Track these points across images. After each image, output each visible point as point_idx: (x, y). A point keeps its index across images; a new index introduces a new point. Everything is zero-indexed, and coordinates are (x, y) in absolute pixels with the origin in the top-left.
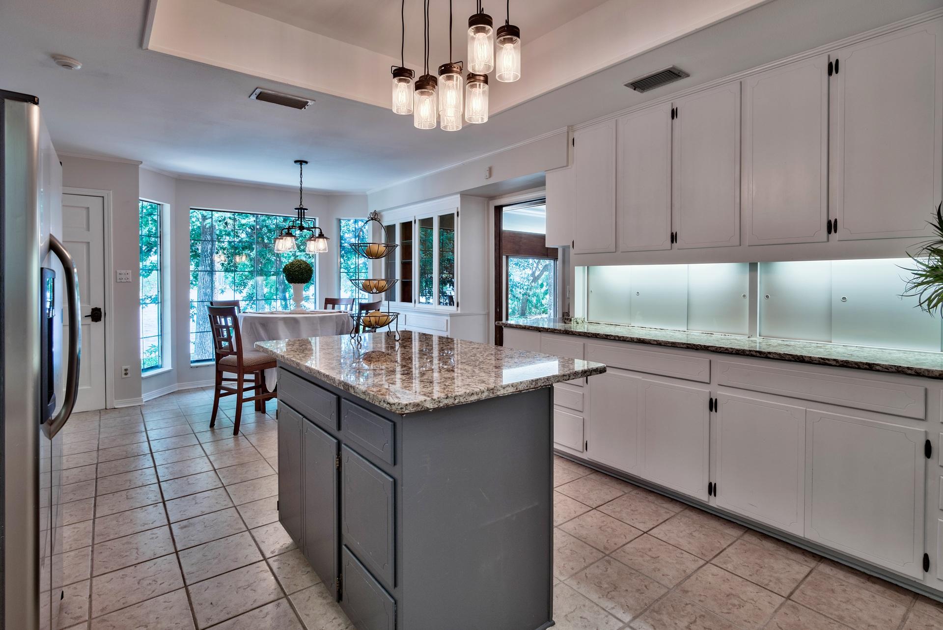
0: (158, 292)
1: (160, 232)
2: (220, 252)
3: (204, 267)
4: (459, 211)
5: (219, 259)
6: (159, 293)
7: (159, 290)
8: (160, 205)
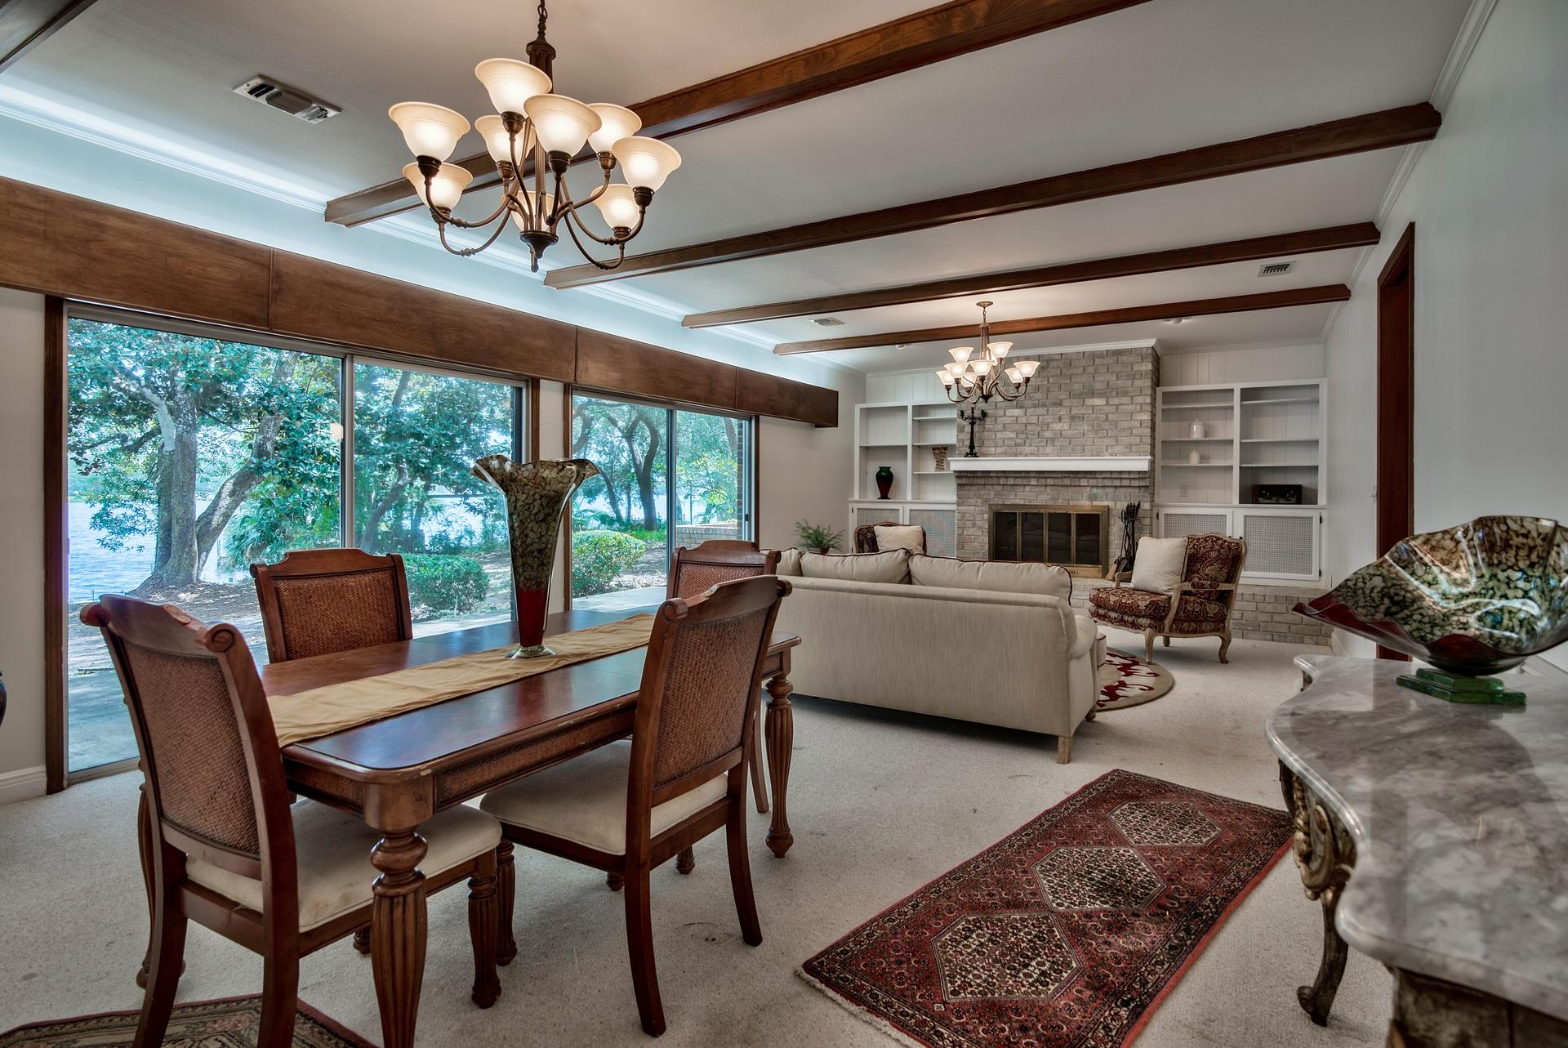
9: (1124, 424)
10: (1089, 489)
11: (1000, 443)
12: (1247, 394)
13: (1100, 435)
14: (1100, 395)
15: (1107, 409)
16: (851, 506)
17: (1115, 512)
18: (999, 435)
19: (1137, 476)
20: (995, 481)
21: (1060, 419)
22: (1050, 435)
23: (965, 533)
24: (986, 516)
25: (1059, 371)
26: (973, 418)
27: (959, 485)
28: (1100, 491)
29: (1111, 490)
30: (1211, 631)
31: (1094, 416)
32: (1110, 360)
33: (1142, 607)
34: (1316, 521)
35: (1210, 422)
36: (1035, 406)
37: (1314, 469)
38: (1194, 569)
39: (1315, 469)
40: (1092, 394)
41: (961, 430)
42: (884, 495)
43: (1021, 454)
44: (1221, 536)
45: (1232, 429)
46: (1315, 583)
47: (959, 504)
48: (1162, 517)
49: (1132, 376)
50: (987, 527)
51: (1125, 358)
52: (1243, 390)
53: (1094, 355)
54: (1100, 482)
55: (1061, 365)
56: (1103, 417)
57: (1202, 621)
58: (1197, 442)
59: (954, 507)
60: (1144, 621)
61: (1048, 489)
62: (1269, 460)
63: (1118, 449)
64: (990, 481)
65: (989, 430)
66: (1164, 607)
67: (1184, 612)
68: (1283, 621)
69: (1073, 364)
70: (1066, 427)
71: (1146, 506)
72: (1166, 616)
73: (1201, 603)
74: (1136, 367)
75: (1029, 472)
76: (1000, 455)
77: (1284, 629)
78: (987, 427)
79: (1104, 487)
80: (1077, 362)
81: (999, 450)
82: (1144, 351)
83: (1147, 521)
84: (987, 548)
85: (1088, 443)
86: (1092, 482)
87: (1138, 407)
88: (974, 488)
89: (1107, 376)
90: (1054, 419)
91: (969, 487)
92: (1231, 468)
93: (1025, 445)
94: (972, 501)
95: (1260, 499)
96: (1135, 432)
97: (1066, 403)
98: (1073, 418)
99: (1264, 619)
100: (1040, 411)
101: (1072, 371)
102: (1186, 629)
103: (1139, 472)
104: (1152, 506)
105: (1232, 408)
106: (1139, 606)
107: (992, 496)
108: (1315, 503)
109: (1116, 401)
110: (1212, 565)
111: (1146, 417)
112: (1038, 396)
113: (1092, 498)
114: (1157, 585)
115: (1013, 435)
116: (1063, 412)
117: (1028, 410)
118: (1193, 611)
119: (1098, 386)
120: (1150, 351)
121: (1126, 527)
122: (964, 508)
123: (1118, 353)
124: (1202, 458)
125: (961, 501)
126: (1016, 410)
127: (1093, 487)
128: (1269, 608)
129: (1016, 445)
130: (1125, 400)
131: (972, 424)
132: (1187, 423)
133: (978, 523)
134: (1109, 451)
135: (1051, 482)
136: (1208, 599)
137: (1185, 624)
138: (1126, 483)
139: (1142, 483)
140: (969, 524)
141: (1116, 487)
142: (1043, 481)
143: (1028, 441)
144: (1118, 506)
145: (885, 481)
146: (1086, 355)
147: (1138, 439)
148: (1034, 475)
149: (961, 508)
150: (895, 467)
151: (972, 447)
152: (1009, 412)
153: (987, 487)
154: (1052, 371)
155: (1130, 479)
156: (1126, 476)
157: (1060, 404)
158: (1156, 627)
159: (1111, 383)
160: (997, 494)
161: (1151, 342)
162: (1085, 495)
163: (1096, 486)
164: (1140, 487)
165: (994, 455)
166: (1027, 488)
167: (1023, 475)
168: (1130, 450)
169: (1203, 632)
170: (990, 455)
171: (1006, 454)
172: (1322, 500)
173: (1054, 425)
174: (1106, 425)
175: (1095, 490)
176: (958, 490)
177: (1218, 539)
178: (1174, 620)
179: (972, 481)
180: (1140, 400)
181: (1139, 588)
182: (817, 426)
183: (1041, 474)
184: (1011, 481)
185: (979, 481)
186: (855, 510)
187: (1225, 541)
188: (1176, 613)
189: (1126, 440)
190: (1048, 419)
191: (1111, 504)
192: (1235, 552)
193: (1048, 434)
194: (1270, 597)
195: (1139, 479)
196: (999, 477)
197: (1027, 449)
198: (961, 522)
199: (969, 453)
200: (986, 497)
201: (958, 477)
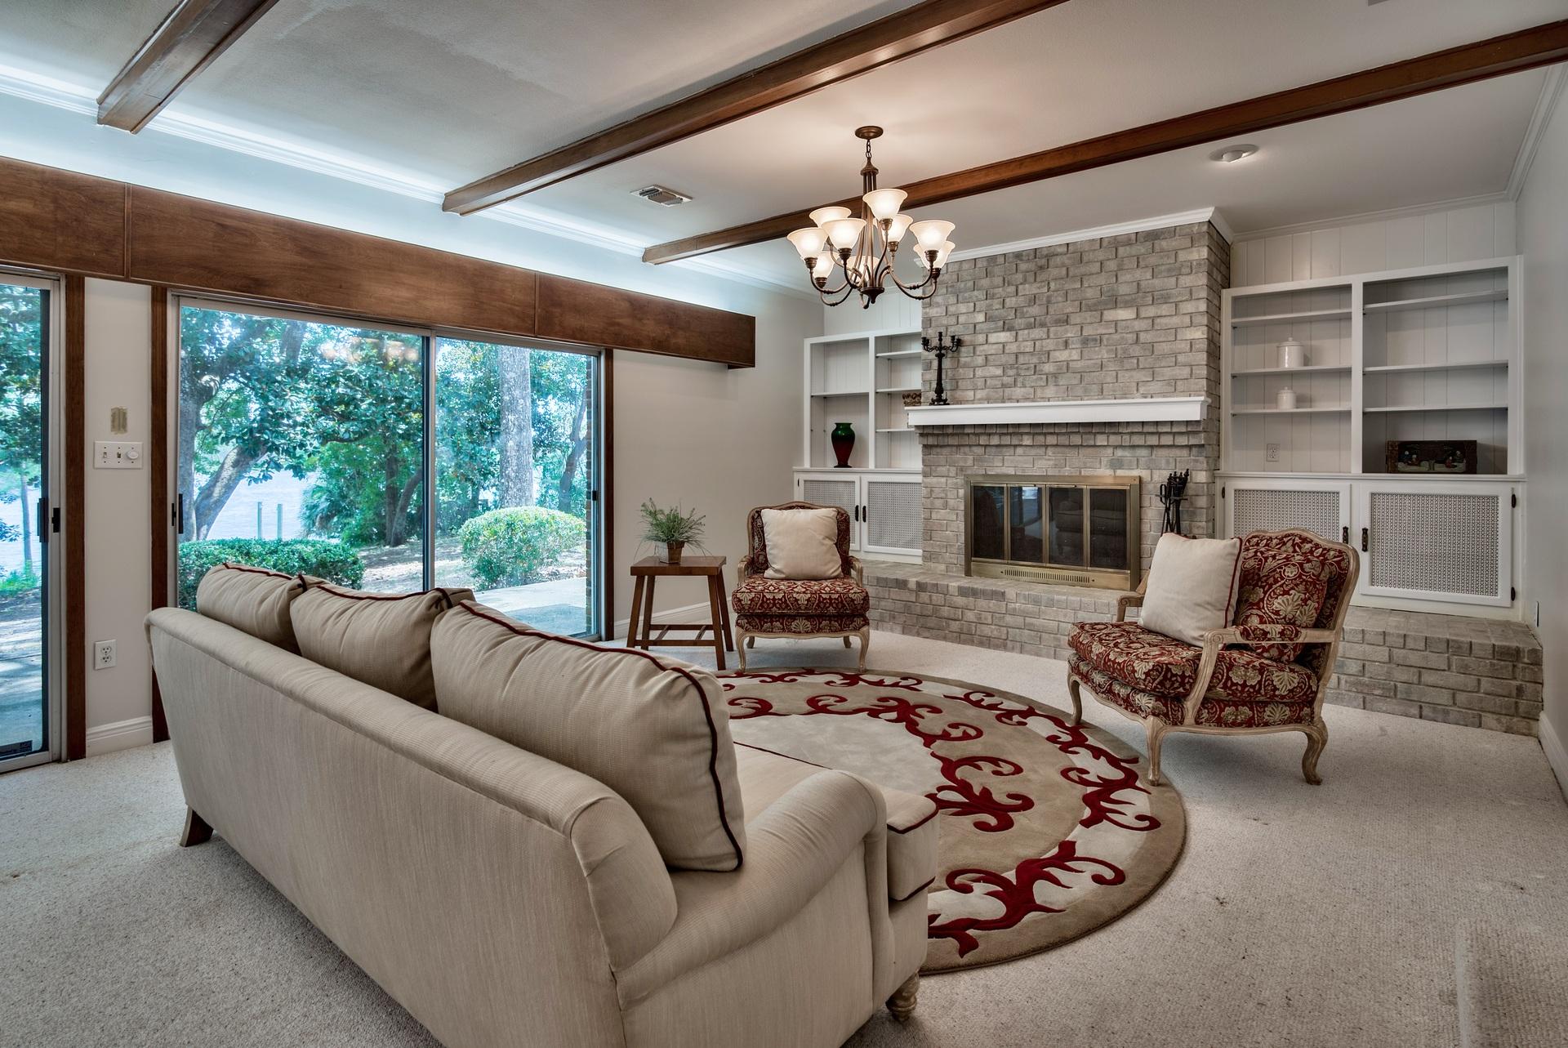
9: (1165, 348)
10: (1110, 451)
11: (980, 383)
12: (1373, 291)
13: (1127, 366)
14: (1127, 305)
15: (1138, 325)
16: (796, 477)
17: (1150, 487)
18: (979, 372)
19: (1183, 429)
20: (973, 439)
21: (1066, 343)
22: (1052, 370)
23: (934, 516)
24: (961, 492)
25: (1064, 271)
26: (941, 348)
27: (925, 446)
28: (1127, 453)
29: (1144, 452)
30: (1284, 722)
31: (1116, 337)
32: (1140, 249)
33: (1140, 675)
34: (1504, 504)
35: (1314, 343)
36: (1030, 327)
37: (1500, 414)
38: (1254, 598)
39: (1502, 413)
40: (1115, 302)
41: (928, 367)
42: (843, 462)
43: (1010, 400)
44: (1309, 536)
45: (1351, 351)
46: (1506, 612)
47: (925, 475)
48: (1230, 495)
49: (1176, 272)
50: (962, 508)
51: (1164, 244)
52: (1366, 285)
53: (1116, 243)
54: (1126, 440)
55: (1067, 261)
56: (1131, 337)
57: (1266, 704)
58: (1292, 375)
59: (919, 479)
60: (1143, 700)
61: (1050, 451)
62: (1416, 399)
63: (1154, 387)
64: (966, 440)
65: (966, 366)
66: (1183, 676)
67: (1225, 687)
68: (1441, 683)
69: (1085, 259)
70: (1075, 355)
71: (1200, 476)
72: (1186, 695)
73: (1261, 670)
74: (1183, 256)
75: (1019, 425)
76: (981, 400)
77: (1444, 698)
78: (963, 360)
79: (1133, 447)
80: (1091, 256)
81: (980, 394)
82: (1195, 229)
83: (1202, 502)
84: (962, 539)
85: (1109, 380)
86: (1115, 440)
87: (1187, 319)
88: (946, 451)
89: (1138, 275)
90: (1057, 344)
91: (939, 450)
92: (1346, 415)
93: (1015, 385)
94: (943, 470)
95: (1401, 465)
96: (1181, 358)
97: (1076, 319)
98: (1085, 342)
99: (1404, 678)
100: (1038, 333)
101: (1083, 269)
102: (1231, 718)
103: (1188, 423)
104: (1214, 477)
105: (1348, 317)
106: (1134, 671)
107: (970, 463)
108: (1503, 471)
109: (1151, 311)
110: (1286, 593)
111: (1199, 334)
112: (1035, 310)
113: (1116, 464)
114: (1180, 627)
115: (999, 372)
116: (1071, 333)
117: (1020, 332)
118: (1244, 685)
119: (1123, 289)
120: (1205, 228)
121: (1167, 510)
122: (932, 480)
123: (1153, 236)
124: (1300, 400)
125: (928, 469)
126: (1002, 334)
127: (1116, 447)
128: (1414, 658)
129: (1004, 386)
130: (1165, 309)
131: (940, 357)
132: (1275, 345)
133: (951, 502)
134: (1142, 390)
135: (1051, 440)
136: (1277, 660)
137: (1228, 710)
138: (1167, 440)
139: (1193, 441)
140: (938, 503)
141: (1152, 447)
142: (1040, 439)
143: (1020, 379)
144: (1156, 478)
145: (844, 443)
146: (1105, 244)
147: (1187, 371)
148: (1027, 430)
149: (928, 480)
150: (857, 423)
151: (939, 390)
152: (993, 338)
153: (962, 449)
154: (1054, 272)
155: (1174, 434)
156: (1167, 429)
157: (1067, 322)
158: (1166, 715)
159: (1143, 284)
160: (978, 460)
161: (1204, 214)
162: (1105, 461)
163: (1121, 446)
164: (1190, 447)
165: (973, 402)
166: (1019, 451)
167: (1011, 430)
168: (1173, 387)
169: (1266, 724)
170: (967, 402)
171: (988, 400)
172: (1516, 465)
173: (1057, 354)
174: (1136, 350)
175: (1119, 453)
176: (924, 454)
177: (1305, 540)
178: (1206, 701)
179: (942, 441)
180: (1188, 307)
181: (1152, 626)
182: (730, 367)
183: (1037, 428)
184: (995, 440)
185: (950, 440)
186: (802, 483)
187: (1317, 546)
188: (1209, 689)
189: (1168, 373)
190: (1049, 344)
191: (1145, 474)
192: (1335, 568)
193: (1048, 368)
194: (1415, 639)
195: (1188, 433)
196: (978, 435)
197: (1019, 392)
198: (929, 500)
199: (935, 398)
200: (961, 464)
201: (922, 435)
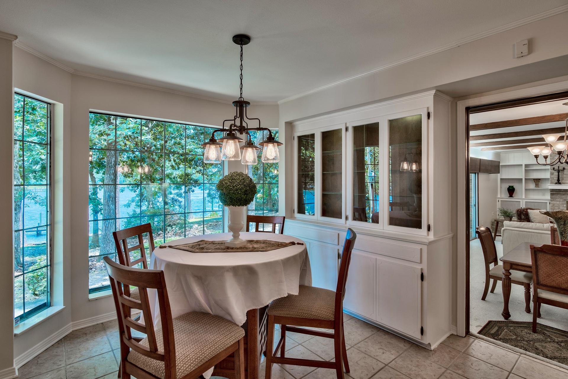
0: (47, 212)
1: (50, 138)
2: (121, 164)
3: (108, 175)
4: (431, 110)
5: (121, 170)
6: (49, 213)
7: (49, 210)
8: (50, 104)
16: (498, 199)
24: (565, 205)
26: (559, 170)
27: (551, 194)
41: (552, 174)
42: (511, 195)
47: (551, 201)
59: (549, 201)
64: (567, 193)
78: (565, 173)
88: (558, 195)
91: (556, 195)
94: (558, 200)
107: (567, 198)
122: (554, 202)
125: (552, 199)
131: (559, 172)
140: (556, 208)
145: (511, 191)
150: (516, 186)
151: (558, 180)
153: (565, 195)
170: (567, 183)
176: (551, 196)
179: (558, 193)
182: (490, 173)
185: (561, 193)
186: (500, 201)
198: (553, 207)
199: (557, 182)
200: (565, 198)
201: (551, 191)
